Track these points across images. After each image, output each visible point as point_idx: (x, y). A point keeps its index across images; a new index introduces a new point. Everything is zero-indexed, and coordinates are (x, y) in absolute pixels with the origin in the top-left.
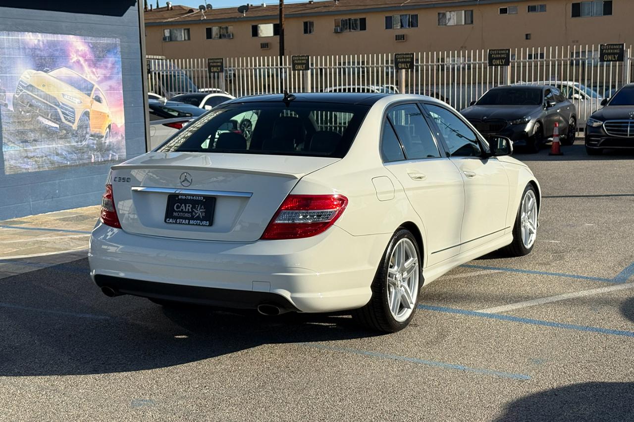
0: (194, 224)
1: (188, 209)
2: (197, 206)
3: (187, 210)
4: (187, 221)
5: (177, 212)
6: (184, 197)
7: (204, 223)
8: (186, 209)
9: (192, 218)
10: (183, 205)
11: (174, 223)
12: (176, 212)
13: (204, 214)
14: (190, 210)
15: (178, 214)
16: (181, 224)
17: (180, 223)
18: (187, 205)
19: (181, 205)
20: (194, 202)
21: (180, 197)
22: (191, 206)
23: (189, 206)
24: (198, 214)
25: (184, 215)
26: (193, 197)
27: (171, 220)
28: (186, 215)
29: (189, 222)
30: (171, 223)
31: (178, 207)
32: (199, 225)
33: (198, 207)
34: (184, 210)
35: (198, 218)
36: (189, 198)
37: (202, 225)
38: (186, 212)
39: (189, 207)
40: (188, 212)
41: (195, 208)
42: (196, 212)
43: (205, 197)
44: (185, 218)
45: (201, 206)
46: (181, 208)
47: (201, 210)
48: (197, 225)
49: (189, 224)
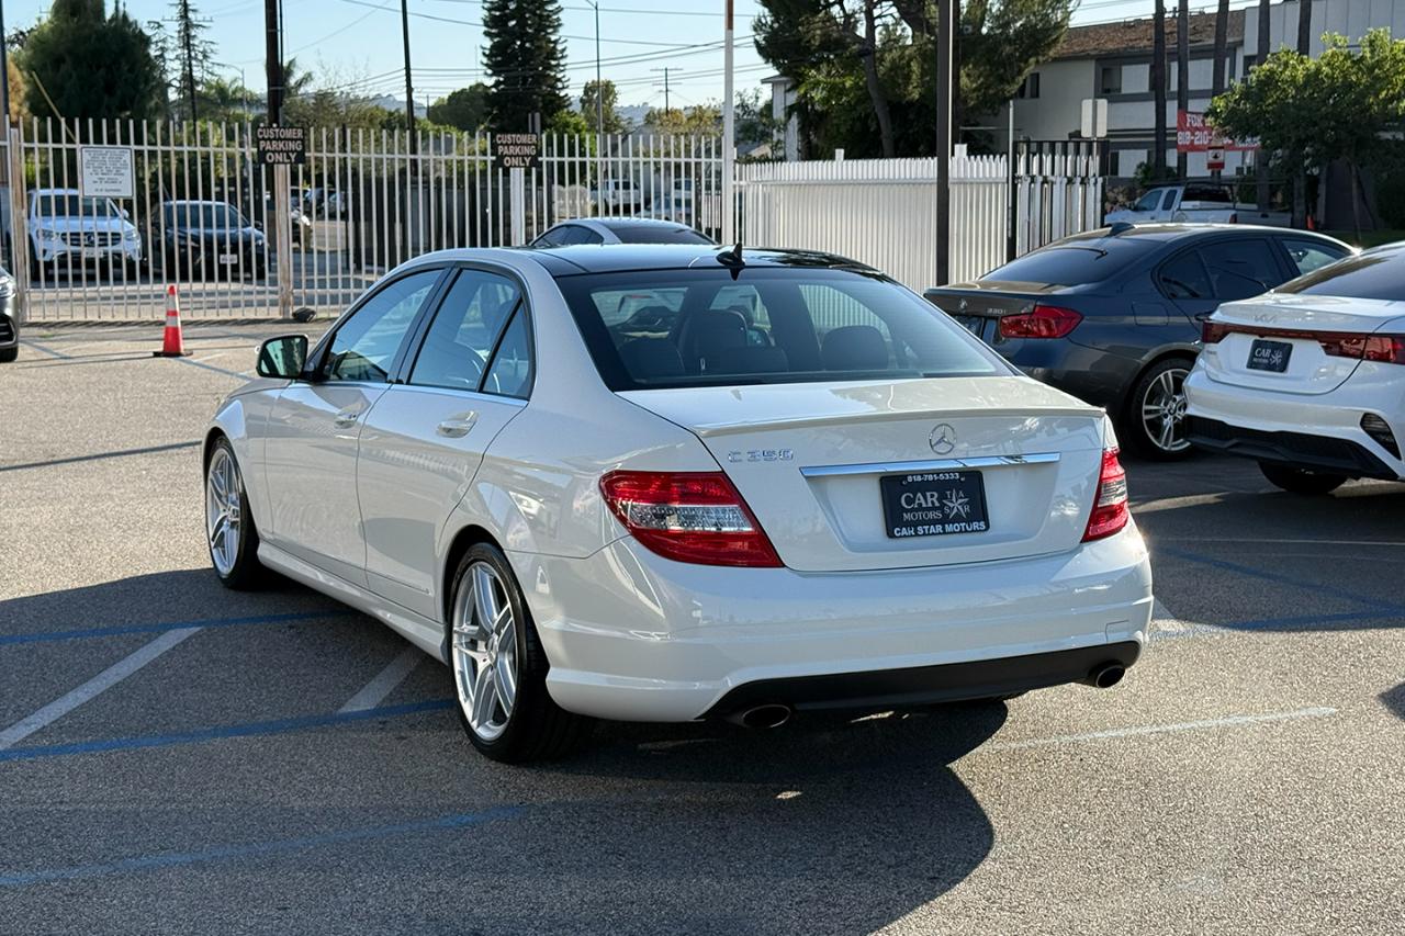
0: (955, 532)
1: (932, 502)
2: (948, 493)
3: (930, 504)
4: (939, 528)
5: (911, 511)
6: (919, 479)
7: (975, 525)
8: (927, 502)
9: (944, 521)
10: (919, 494)
11: (912, 536)
12: (907, 511)
13: (967, 508)
14: (937, 504)
15: (914, 516)
16: (929, 534)
17: (924, 534)
18: (928, 494)
19: (915, 496)
20: (942, 485)
21: (910, 479)
22: (936, 494)
23: (932, 496)
24: (955, 511)
25: (927, 515)
26: (938, 475)
27: (904, 529)
28: (931, 515)
29: (944, 529)
30: (905, 536)
31: (909, 501)
32: (966, 531)
33: (951, 495)
34: (924, 505)
35: (958, 519)
36: (931, 478)
37: (973, 531)
38: (928, 509)
39: (932, 499)
40: (934, 508)
41: (946, 498)
42: (951, 505)
43: (962, 472)
44: (934, 522)
45: (958, 493)
46: (917, 502)
47: (960, 501)
48: (961, 531)
49: (945, 532)
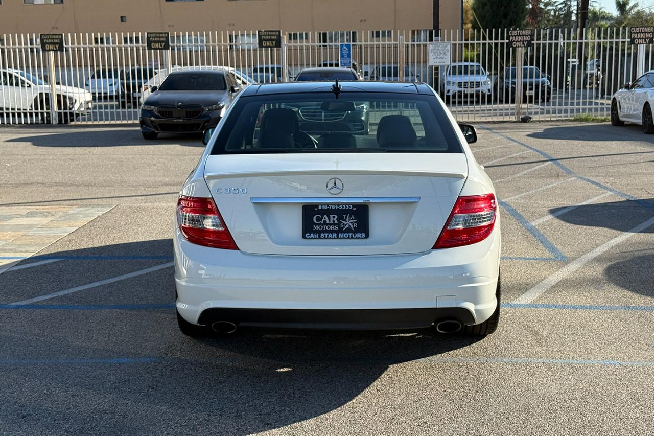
0: (344, 238)
1: (333, 221)
2: (344, 216)
3: (331, 222)
4: (335, 235)
5: (318, 225)
6: (326, 207)
7: (359, 235)
8: (329, 221)
9: (340, 231)
10: (325, 216)
11: (316, 238)
12: (316, 225)
13: (356, 225)
14: (336, 222)
15: (321, 228)
16: (327, 238)
17: (325, 238)
18: (331, 216)
19: (323, 217)
20: (341, 211)
21: (320, 207)
22: (336, 217)
23: (334, 217)
24: (347, 226)
25: (328, 228)
26: (338, 206)
27: (312, 234)
28: (331, 228)
29: (338, 236)
30: (312, 238)
31: (318, 219)
32: (352, 238)
33: (346, 217)
34: (328, 222)
35: (349, 230)
36: (333, 207)
37: (356, 238)
38: (330, 224)
39: (334, 218)
40: (334, 224)
41: (343, 219)
42: (345, 223)
43: (354, 205)
44: (332, 232)
45: (350, 216)
46: (323, 220)
47: (351, 221)
48: (349, 238)
49: (338, 237)
